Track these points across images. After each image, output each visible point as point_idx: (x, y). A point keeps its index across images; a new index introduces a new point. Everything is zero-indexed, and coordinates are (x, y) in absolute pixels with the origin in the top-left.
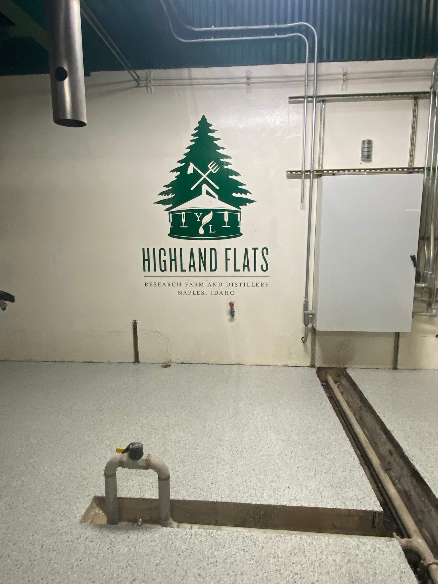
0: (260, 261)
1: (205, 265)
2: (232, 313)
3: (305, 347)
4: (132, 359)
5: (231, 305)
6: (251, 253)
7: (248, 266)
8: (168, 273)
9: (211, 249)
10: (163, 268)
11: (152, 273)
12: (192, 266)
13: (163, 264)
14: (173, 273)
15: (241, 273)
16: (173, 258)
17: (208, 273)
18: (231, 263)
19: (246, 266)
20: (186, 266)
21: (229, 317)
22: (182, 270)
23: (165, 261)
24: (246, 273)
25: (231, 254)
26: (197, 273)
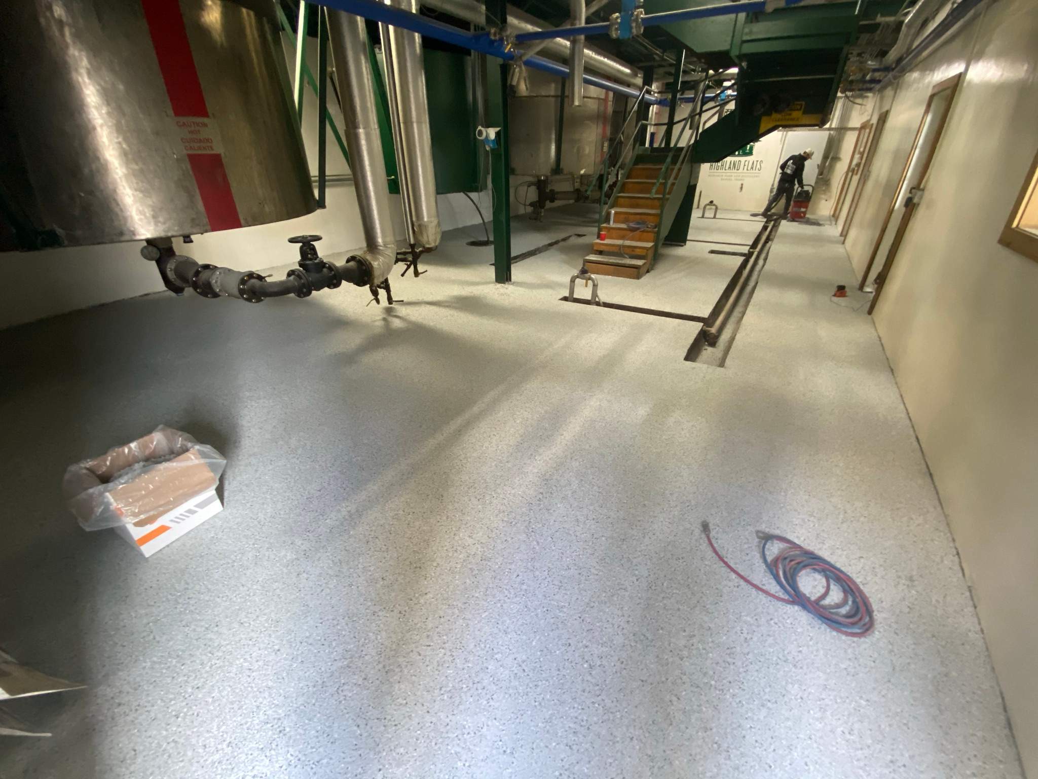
0: (758, 166)
1: (735, 168)
2: (741, 188)
5: (742, 184)
6: (755, 163)
8: (719, 171)
9: (739, 161)
10: (717, 169)
11: (713, 171)
12: (730, 168)
13: (718, 167)
14: (721, 171)
15: (749, 171)
16: (722, 164)
17: (736, 171)
18: (746, 167)
19: (752, 168)
20: (727, 168)
21: (740, 190)
22: (725, 170)
24: (752, 171)
25: (747, 163)
26: (731, 171)
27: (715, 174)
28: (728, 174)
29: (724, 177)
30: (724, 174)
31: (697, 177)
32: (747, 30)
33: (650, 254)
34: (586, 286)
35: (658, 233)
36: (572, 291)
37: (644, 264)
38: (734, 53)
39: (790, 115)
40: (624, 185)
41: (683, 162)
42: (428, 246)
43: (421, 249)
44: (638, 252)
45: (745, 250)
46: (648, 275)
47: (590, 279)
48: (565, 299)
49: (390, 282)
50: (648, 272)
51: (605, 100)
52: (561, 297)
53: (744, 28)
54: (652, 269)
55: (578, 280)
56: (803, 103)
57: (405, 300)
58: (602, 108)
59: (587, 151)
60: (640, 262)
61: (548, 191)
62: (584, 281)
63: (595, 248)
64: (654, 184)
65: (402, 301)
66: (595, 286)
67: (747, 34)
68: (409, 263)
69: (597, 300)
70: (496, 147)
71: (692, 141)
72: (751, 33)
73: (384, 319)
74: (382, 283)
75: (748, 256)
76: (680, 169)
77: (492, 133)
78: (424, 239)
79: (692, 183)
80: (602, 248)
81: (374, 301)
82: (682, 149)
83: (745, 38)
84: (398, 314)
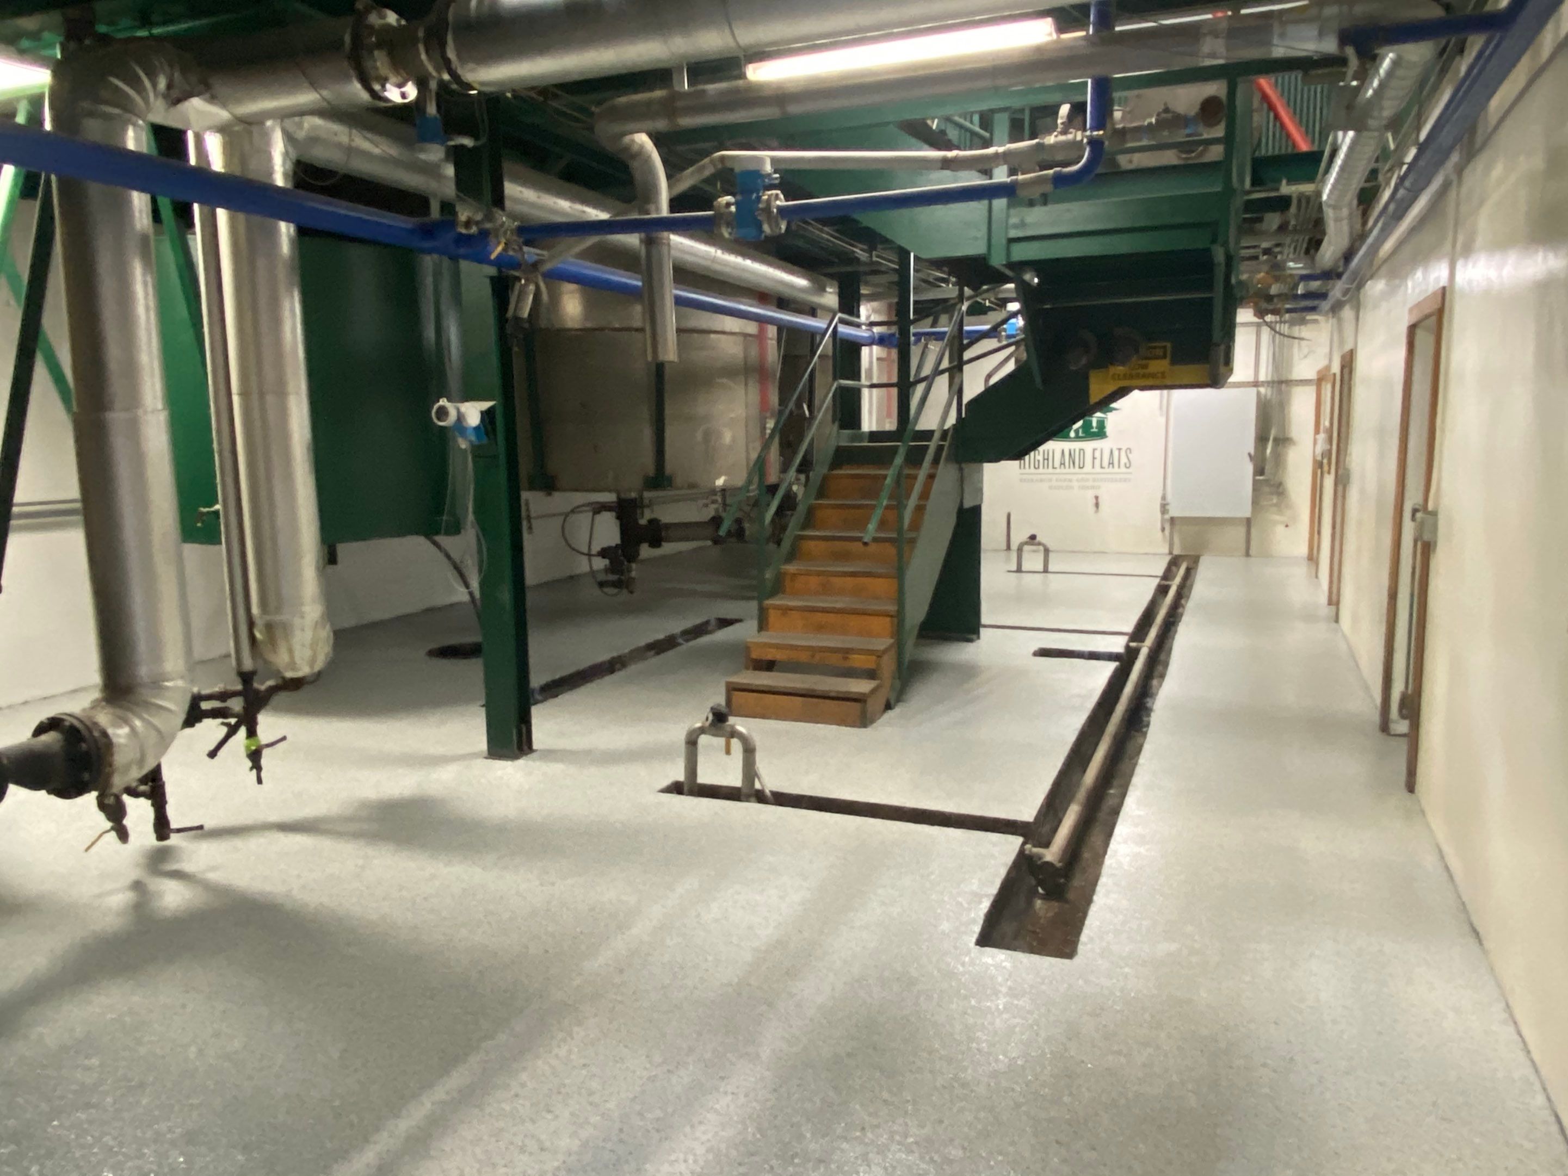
1: (1074, 463)
2: (1097, 505)
3: (1164, 535)
4: (1004, 546)
5: (1097, 498)
6: (1116, 453)
7: (1113, 463)
9: (1080, 450)
10: (1037, 466)
11: (1027, 470)
13: (1037, 463)
14: (1046, 471)
15: (1107, 470)
16: (1046, 457)
18: (1097, 462)
19: (1111, 463)
21: (1094, 509)
22: (1054, 468)
23: (1039, 461)
24: (1111, 470)
25: (1097, 454)
26: (1067, 470)
27: (1035, 477)
29: (1055, 483)
31: (980, 490)
32: (1014, 220)
33: (888, 665)
34: (728, 752)
35: (899, 617)
36: (692, 769)
37: (873, 691)
38: (997, 261)
39: (1145, 367)
40: (811, 511)
41: (936, 461)
42: (289, 674)
43: (271, 683)
44: (858, 661)
45: (1118, 645)
46: (890, 714)
47: (733, 734)
48: (676, 788)
49: (166, 775)
50: (888, 707)
51: (760, 337)
52: (666, 782)
53: (1008, 216)
54: (899, 700)
55: (704, 740)
56: (1169, 345)
57: (209, 824)
58: (754, 352)
59: (727, 437)
60: (861, 686)
61: (643, 522)
62: (721, 741)
63: (754, 655)
64: (873, 507)
65: (201, 827)
66: (749, 751)
67: (1016, 227)
68: (233, 721)
69: (758, 786)
70: (485, 441)
71: (952, 420)
72: (1023, 225)
73: (138, 886)
74: (143, 780)
75: (1125, 660)
76: (931, 477)
77: (473, 413)
78: (281, 659)
79: (968, 504)
80: (770, 655)
81: (113, 834)
82: (928, 435)
83: (1013, 234)
84: (187, 866)
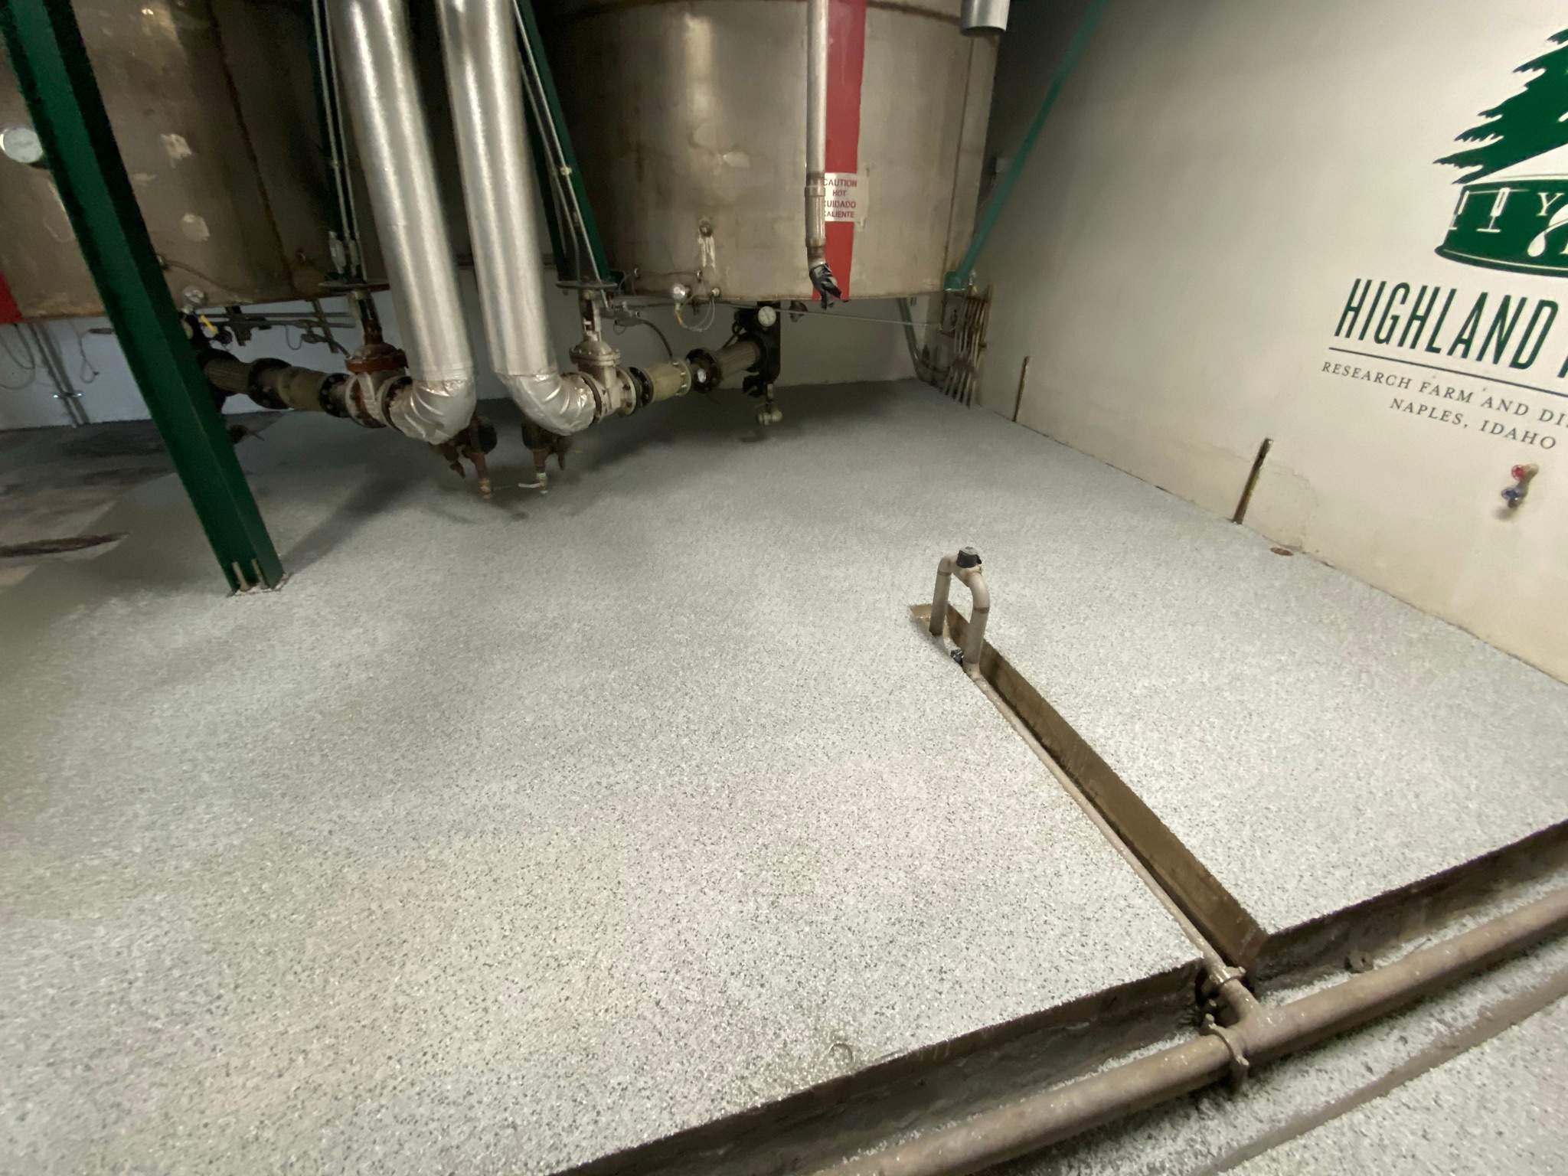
1: (1502, 344)
2: (1514, 498)
4: (1231, 511)
8: (1391, 349)
9: (1543, 304)
11: (1352, 342)
12: (1464, 341)
13: (1388, 322)
16: (1421, 312)
17: (1502, 369)
20: (1445, 340)
21: (1500, 504)
22: (1430, 348)
23: (1395, 319)
26: (1470, 364)
27: (1366, 363)
28: (1445, 381)
29: (1412, 395)
30: (1418, 375)
